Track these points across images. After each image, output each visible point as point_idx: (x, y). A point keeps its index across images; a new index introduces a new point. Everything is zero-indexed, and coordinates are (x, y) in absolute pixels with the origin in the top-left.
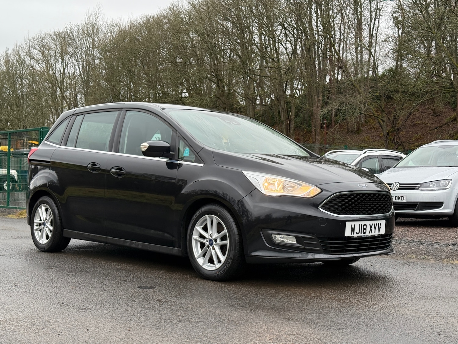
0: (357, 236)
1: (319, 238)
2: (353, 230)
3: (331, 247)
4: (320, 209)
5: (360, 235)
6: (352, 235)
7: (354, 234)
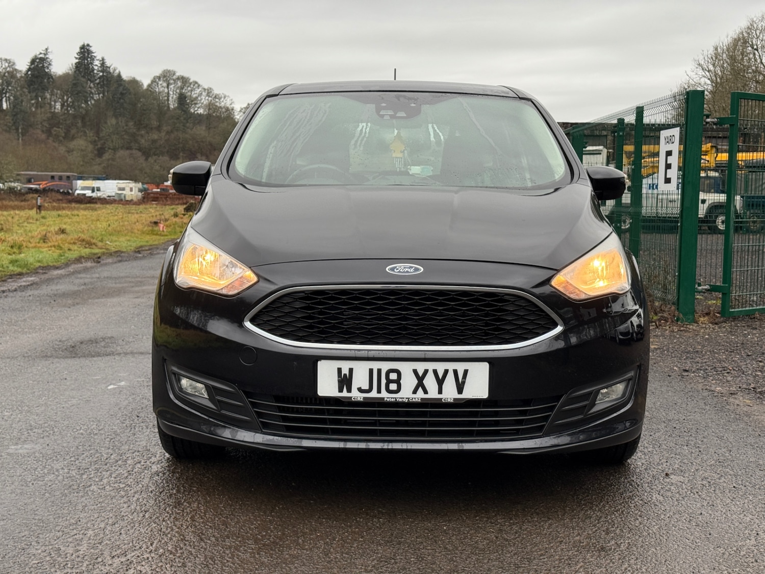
0: (364, 398)
1: (248, 395)
2: (345, 381)
3: (285, 419)
4: (248, 324)
5: (374, 394)
6: (345, 394)
7: (349, 390)
